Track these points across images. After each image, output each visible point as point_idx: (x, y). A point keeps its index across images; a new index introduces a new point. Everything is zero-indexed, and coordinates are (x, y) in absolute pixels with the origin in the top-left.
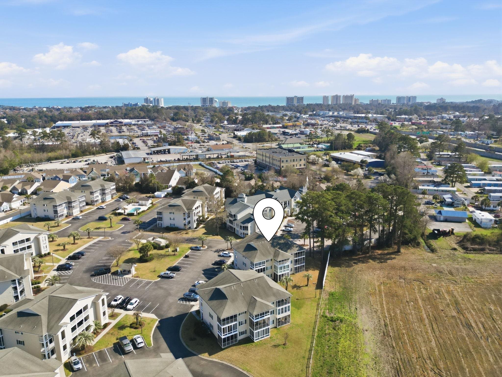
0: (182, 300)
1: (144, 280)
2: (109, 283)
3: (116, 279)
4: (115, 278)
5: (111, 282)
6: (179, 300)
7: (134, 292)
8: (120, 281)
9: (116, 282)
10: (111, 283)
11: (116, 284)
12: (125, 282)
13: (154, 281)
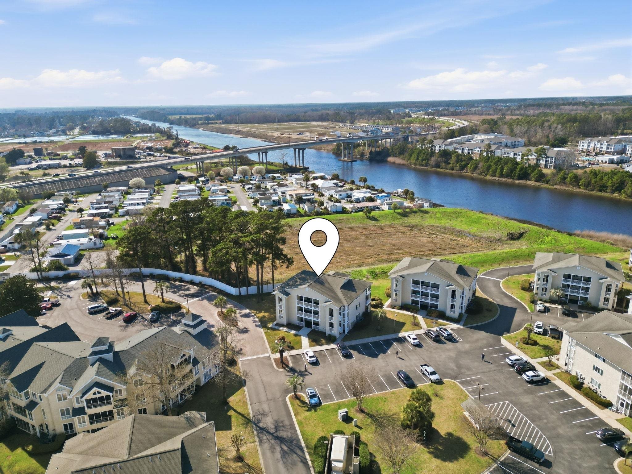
0: (455, 339)
1: (466, 392)
2: (526, 422)
3: (510, 421)
4: (508, 426)
5: (520, 422)
6: (457, 342)
7: (499, 382)
8: (505, 412)
9: (513, 416)
10: (522, 418)
11: (515, 411)
12: (498, 405)
13: (455, 382)
